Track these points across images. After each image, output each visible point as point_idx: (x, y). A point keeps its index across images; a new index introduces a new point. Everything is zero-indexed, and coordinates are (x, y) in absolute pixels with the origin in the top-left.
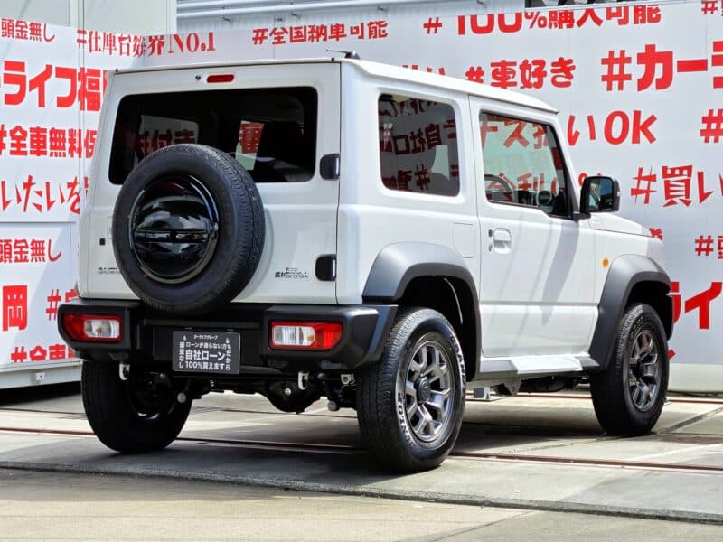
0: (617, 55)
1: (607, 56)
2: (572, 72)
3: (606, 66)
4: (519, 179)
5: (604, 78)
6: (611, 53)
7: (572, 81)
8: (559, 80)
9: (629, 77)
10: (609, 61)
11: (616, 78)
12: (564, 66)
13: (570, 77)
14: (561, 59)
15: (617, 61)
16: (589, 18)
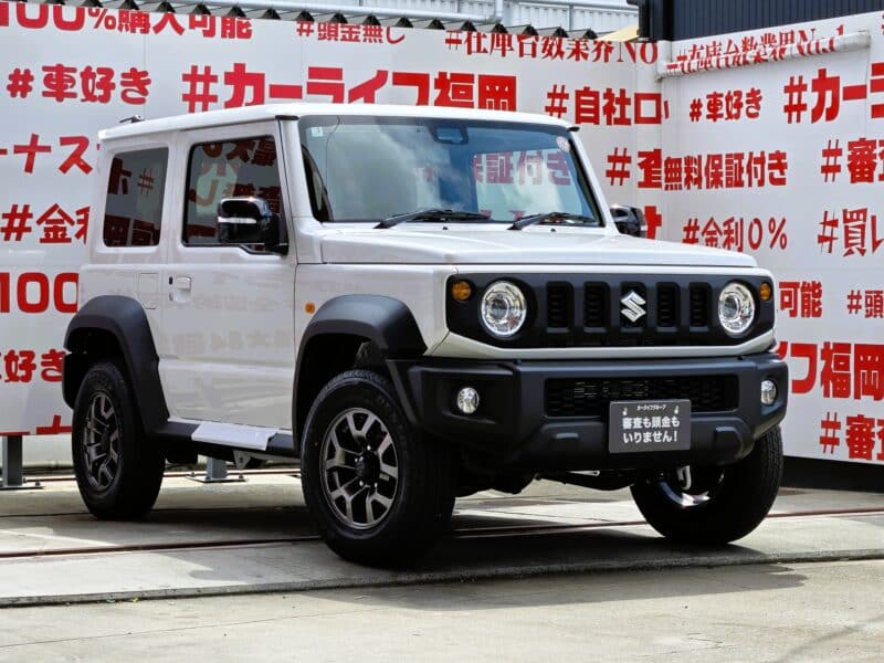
0: (201, 72)
1: (189, 72)
2: (147, 87)
3: (188, 84)
4: (78, 213)
5: (185, 97)
6: (195, 68)
7: (147, 98)
8: (130, 95)
9: (214, 99)
10: (192, 77)
11: (199, 98)
12: (137, 79)
13: (145, 92)
14: (133, 70)
15: (201, 78)
16: (169, 25)
